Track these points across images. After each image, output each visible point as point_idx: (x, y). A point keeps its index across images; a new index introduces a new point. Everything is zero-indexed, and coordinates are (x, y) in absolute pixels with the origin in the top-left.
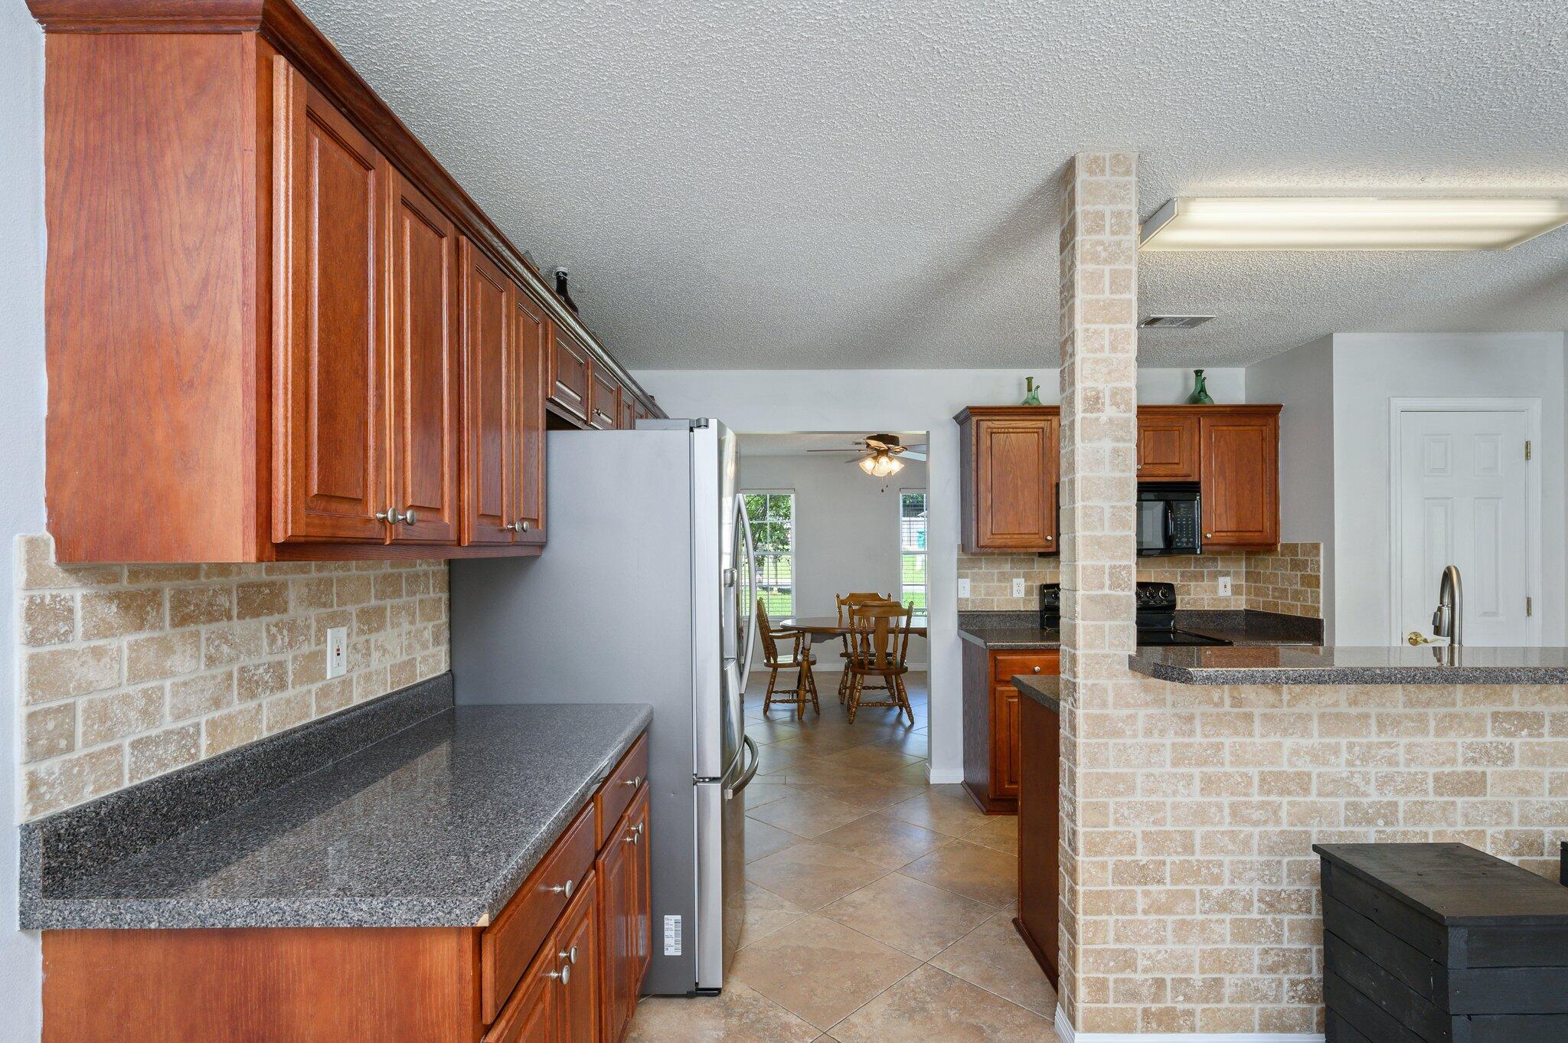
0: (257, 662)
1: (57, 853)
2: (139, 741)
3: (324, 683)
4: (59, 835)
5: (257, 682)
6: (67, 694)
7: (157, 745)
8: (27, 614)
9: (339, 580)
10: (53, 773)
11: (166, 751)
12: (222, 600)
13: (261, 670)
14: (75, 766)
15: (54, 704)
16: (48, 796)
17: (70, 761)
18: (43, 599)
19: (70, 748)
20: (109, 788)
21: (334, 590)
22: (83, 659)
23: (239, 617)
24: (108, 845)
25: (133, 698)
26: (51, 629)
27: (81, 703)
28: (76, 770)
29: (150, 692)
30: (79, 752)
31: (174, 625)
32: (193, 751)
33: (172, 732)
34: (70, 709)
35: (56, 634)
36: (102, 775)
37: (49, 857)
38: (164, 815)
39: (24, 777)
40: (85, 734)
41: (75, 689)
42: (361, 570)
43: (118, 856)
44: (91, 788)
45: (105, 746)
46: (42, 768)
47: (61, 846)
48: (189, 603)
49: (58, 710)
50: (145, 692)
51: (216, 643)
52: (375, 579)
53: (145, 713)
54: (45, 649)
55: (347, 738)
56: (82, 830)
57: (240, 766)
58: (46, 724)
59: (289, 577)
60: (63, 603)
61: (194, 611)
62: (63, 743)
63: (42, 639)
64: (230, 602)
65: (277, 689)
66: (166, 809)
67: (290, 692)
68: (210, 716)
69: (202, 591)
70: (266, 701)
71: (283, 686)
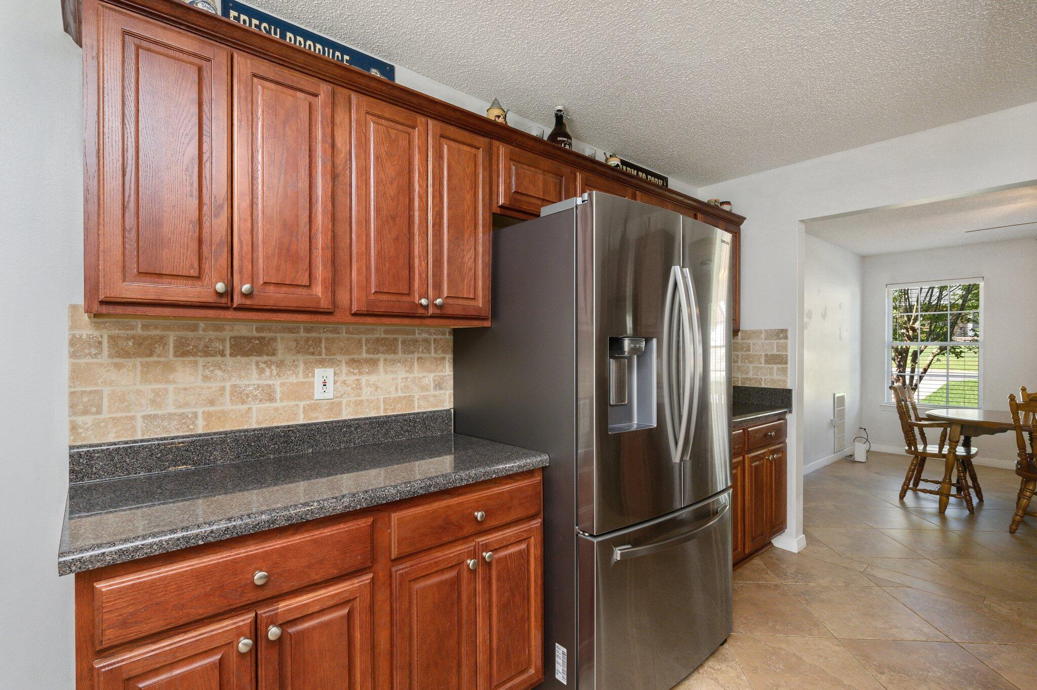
0: (247, 383)
1: (79, 464)
2: (149, 416)
3: (312, 402)
4: (80, 455)
5: (247, 395)
6: (97, 384)
7: (163, 420)
8: (70, 343)
9: (327, 339)
10: (87, 424)
11: (170, 424)
12: (218, 345)
13: (251, 388)
14: (103, 422)
15: (88, 389)
16: (83, 435)
17: (99, 419)
18: (81, 335)
19: (99, 412)
20: (126, 437)
21: (323, 345)
22: (108, 368)
23: (231, 355)
24: (115, 466)
25: (144, 392)
26: (87, 351)
27: (107, 390)
28: (102, 424)
29: (157, 391)
30: (105, 415)
31: (176, 355)
32: (191, 427)
33: (175, 414)
34: (99, 393)
35: (90, 354)
36: (121, 430)
37: (73, 464)
38: (158, 458)
39: (68, 423)
40: (109, 406)
41: (102, 383)
42: (352, 333)
43: (123, 473)
44: (113, 435)
45: (124, 414)
46: (80, 420)
47: (81, 460)
48: (189, 345)
49: (91, 392)
50: (153, 390)
51: (211, 369)
52: (366, 341)
53: (153, 402)
54: (82, 361)
55: (328, 438)
56: (96, 455)
57: (223, 441)
58: (82, 398)
59: (279, 335)
60: (95, 339)
61: (193, 349)
62: (94, 410)
63: (80, 356)
64: (224, 346)
65: (266, 401)
66: (160, 455)
67: (278, 404)
68: (206, 409)
69: (200, 339)
70: (255, 406)
71: (271, 399)
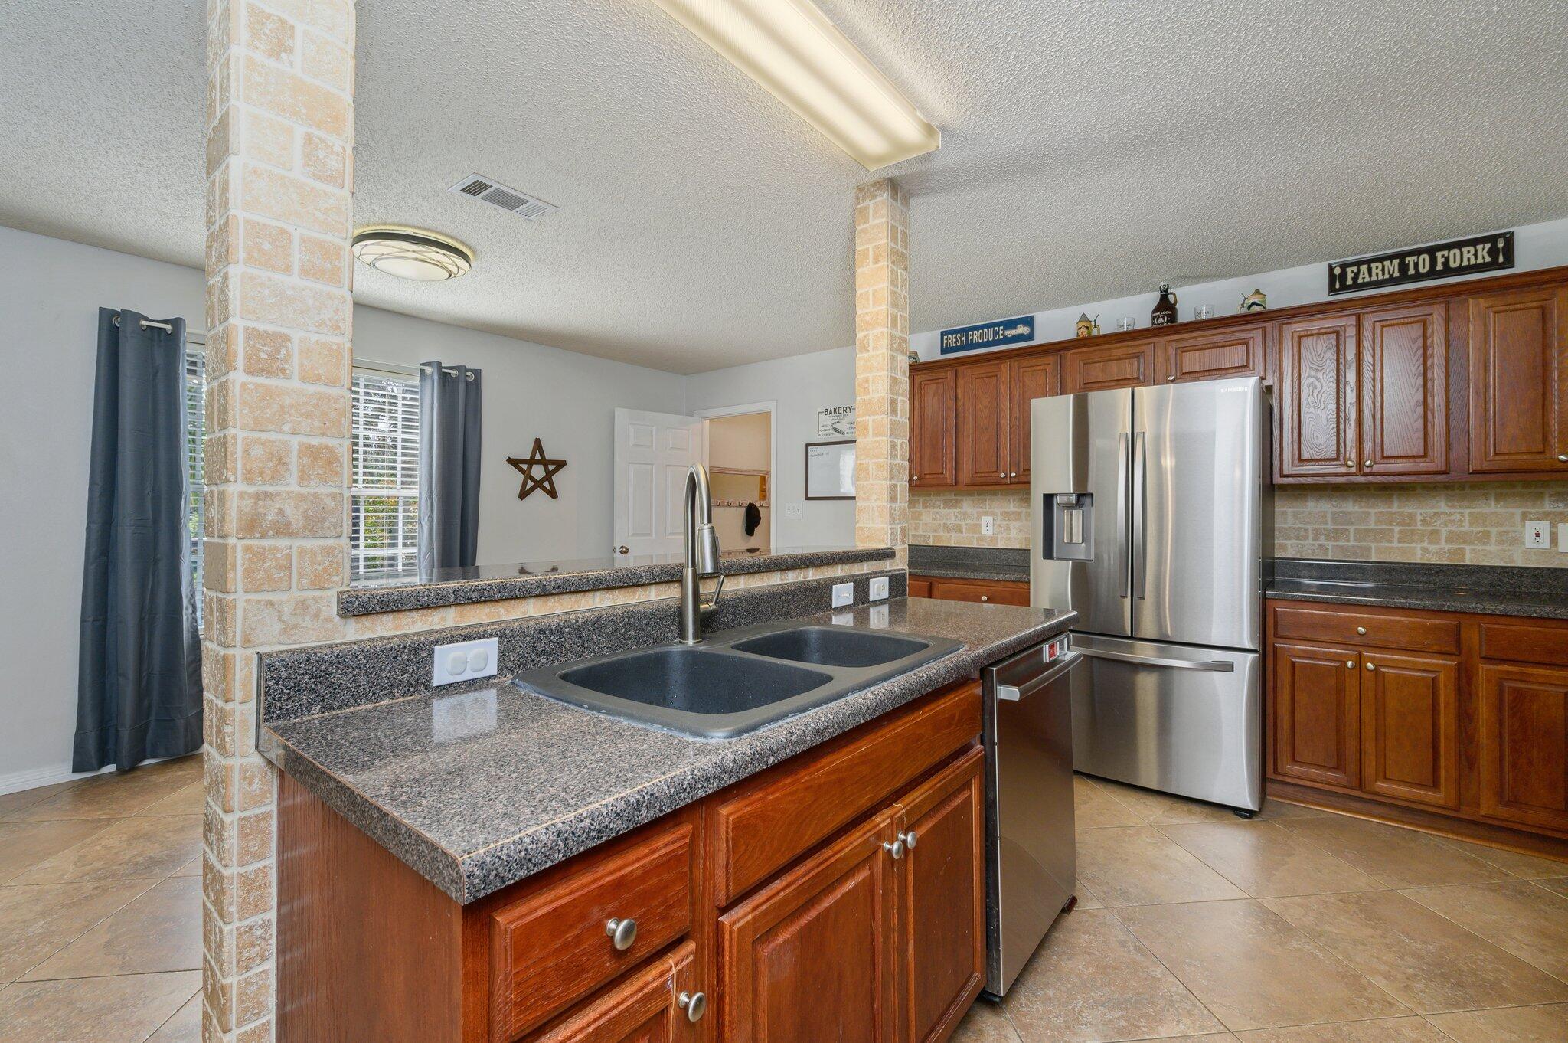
70: (953, 535)
71: (961, 532)
